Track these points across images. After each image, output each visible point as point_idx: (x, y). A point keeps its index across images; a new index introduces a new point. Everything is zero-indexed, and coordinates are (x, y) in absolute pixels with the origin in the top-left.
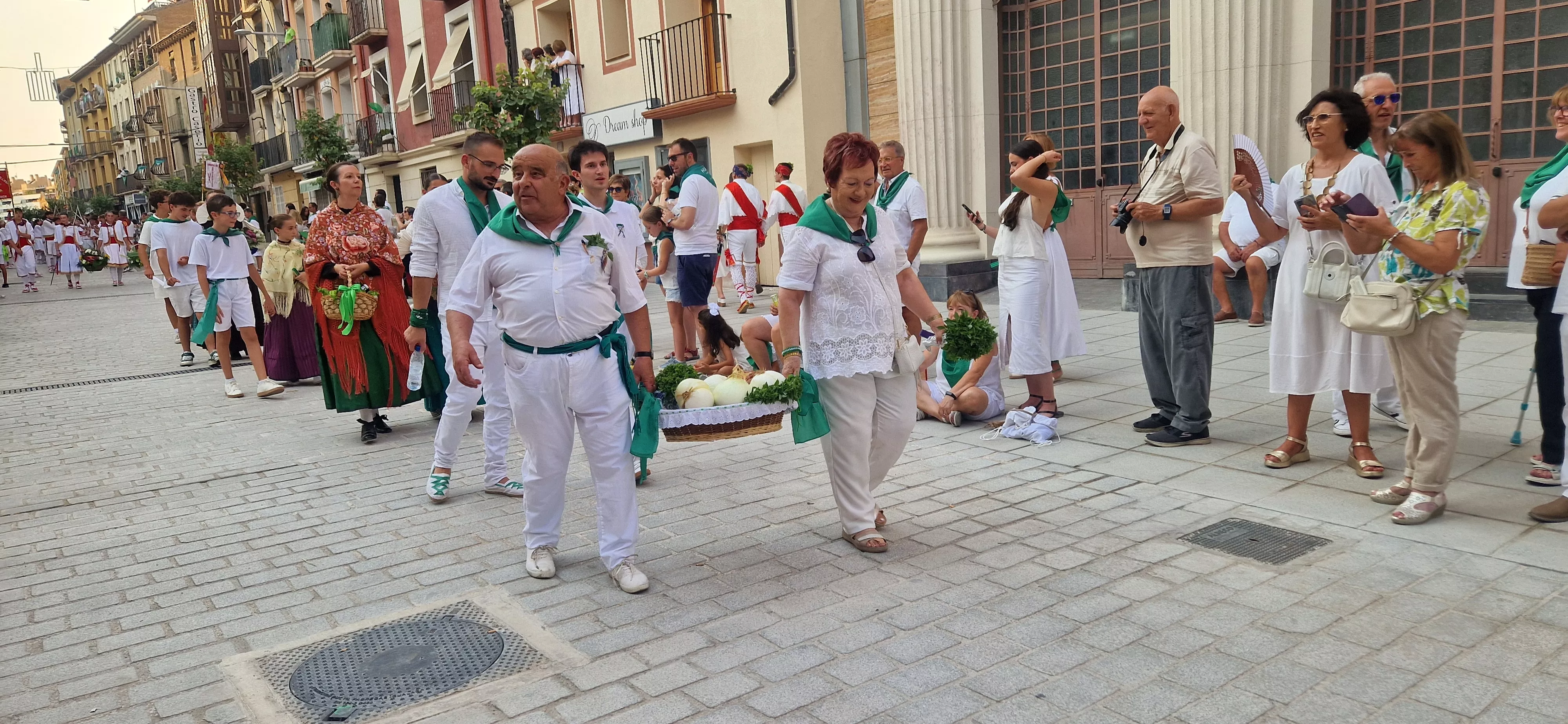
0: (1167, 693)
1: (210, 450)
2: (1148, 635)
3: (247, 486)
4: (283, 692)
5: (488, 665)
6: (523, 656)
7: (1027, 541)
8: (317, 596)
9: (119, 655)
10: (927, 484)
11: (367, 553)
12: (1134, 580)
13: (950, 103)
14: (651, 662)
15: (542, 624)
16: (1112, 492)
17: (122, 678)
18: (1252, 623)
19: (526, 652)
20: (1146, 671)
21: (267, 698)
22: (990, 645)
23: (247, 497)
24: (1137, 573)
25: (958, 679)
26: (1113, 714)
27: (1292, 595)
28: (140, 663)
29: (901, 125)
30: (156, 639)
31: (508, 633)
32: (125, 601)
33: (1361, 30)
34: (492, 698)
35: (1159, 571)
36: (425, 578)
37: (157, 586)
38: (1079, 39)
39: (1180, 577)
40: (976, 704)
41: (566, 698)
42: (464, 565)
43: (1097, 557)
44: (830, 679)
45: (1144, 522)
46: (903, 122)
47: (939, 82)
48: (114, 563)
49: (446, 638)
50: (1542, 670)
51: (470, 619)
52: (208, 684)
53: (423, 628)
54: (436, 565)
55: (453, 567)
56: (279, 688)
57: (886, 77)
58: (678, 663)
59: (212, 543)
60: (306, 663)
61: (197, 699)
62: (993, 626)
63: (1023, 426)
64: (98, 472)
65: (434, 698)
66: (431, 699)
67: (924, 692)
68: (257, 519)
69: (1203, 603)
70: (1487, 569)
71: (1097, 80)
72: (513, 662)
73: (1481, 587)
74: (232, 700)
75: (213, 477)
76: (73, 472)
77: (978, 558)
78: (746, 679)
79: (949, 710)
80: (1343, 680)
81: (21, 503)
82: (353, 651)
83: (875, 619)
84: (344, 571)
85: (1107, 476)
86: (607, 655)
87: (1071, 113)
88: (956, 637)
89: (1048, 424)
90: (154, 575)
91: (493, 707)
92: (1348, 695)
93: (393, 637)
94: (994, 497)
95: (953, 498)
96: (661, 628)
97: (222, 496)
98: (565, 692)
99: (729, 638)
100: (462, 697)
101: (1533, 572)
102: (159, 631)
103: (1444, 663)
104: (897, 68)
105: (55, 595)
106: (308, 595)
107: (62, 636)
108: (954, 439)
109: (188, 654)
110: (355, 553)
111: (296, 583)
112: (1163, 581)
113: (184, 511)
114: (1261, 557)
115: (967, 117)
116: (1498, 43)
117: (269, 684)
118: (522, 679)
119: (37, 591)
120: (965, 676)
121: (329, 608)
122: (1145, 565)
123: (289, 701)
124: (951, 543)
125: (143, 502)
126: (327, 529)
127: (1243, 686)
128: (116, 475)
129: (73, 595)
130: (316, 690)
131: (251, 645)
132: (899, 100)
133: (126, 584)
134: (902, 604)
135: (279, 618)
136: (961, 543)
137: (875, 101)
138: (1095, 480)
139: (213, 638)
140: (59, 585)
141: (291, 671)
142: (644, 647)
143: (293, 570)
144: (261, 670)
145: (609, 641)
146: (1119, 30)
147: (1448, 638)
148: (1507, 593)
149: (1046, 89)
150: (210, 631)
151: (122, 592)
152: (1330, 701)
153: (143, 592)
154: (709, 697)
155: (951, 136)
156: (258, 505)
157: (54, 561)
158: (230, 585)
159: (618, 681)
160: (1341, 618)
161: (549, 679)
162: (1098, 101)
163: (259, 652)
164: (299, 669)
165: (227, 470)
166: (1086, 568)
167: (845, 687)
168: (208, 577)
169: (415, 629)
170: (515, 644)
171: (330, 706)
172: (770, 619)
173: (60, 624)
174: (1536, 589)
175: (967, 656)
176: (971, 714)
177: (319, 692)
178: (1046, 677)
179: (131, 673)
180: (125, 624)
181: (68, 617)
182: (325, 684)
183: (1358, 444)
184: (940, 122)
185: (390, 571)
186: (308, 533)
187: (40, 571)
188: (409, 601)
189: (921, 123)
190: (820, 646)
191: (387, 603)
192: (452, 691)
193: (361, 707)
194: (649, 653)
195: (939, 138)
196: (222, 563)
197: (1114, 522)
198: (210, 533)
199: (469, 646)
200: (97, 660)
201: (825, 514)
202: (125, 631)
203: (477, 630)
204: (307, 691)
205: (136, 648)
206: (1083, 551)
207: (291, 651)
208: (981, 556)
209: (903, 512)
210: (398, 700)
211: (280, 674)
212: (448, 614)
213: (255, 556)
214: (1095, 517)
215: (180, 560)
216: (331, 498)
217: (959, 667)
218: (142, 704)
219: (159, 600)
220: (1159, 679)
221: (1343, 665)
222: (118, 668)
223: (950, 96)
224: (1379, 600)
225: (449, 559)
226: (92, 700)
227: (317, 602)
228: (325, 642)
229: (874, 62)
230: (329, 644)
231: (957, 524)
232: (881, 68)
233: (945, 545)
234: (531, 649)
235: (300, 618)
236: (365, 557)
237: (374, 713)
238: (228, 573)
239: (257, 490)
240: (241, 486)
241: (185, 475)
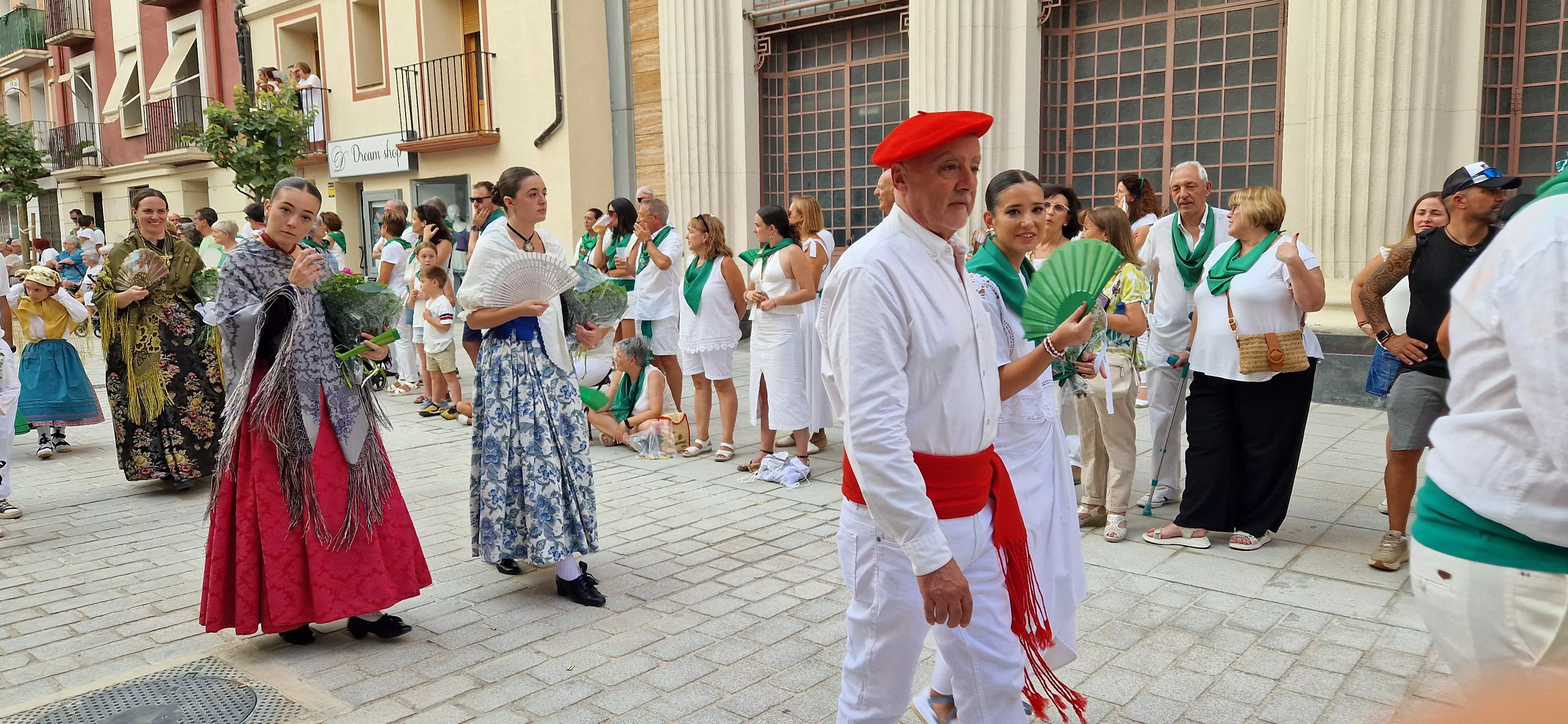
5: (241, 719)
6: (279, 709)
7: (779, 575)
8: (33, 659)
10: (689, 525)
11: (89, 612)
13: (714, 159)
14: (417, 707)
15: (299, 675)
19: (282, 704)
22: (744, 669)
25: (715, 702)
29: (666, 176)
31: (261, 687)
33: (1063, 124)
36: (160, 636)
38: (831, 110)
44: (596, 710)
46: (669, 174)
47: (704, 139)
49: (190, 695)
50: (1176, 665)
51: (217, 674)
53: (163, 687)
54: (173, 622)
57: (653, 129)
58: (445, 706)
62: (747, 652)
63: (775, 471)
70: (1143, 586)
71: (847, 149)
72: (268, 715)
73: (1137, 601)
77: (734, 593)
78: (515, 717)
82: (83, 714)
83: (640, 653)
84: (64, 632)
86: (371, 702)
87: (824, 176)
88: (714, 665)
93: (129, 698)
94: (751, 535)
95: (714, 537)
96: (427, 673)
99: (497, 679)
101: (1177, 587)
103: (1106, 663)
104: (664, 122)
106: (23, 659)
108: (715, 482)
110: (75, 611)
111: (9, 646)
115: (729, 174)
120: (721, 698)
121: (49, 671)
124: (711, 579)
126: (37, 587)
132: (666, 153)
134: (664, 638)
136: (720, 579)
137: (643, 152)
142: (410, 691)
145: (373, 688)
146: (866, 105)
147: (1110, 643)
148: (1156, 604)
149: (802, 153)
155: (715, 190)
162: (847, 168)
166: (830, 597)
167: (610, 717)
169: (154, 688)
170: (270, 697)
172: (538, 659)
174: (1176, 601)
175: (723, 681)
178: (793, 694)
185: (119, 629)
186: (16, 592)
188: (145, 659)
189: (686, 177)
190: (587, 681)
191: (117, 663)
194: (416, 698)
195: (703, 192)
199: (217, 702)
203: (226, 686)
206: (827, 582)
207: (9, 718)
208: (738, 590)
209: (666, 552)
212: (190, 671)
216: (40, 554)
217: (716, 691)
223: (714, 153)
227: (34, 666)
228: (49, 707)
229: (641, 114)
230: (54, 709)
231: (717, 561)
232: (647, 120)
233: (705, 581)
234: (288, 701)
235: (16, 683)
236: (88, 617)
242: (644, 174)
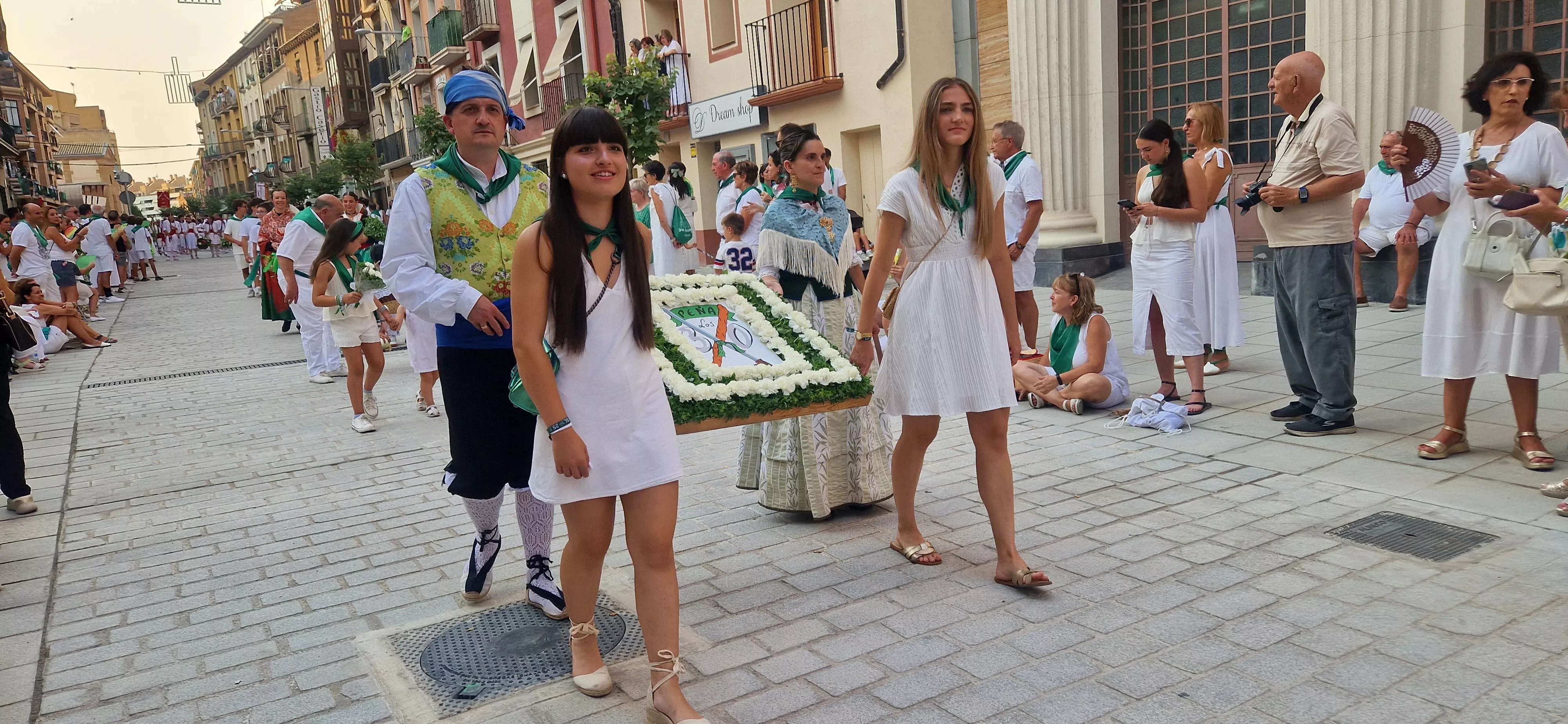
0: (1323, 695)
1: (339, 435)
2: (1299, 633)
3: (375, 469)
4: (414, 669)
5: (612, 646)
7: (1161, 533)
8: (444, 576)
9: (261, 629)
10: (1050, 473)
12: (1280, 576)
13: (1066, 81)
14: (772, 649)
16: (1250, 483)
17: (264, 652)
18: (1414, 623)
20: (1299, 672)
21: (400, 674)
22: (1126, 640)
23: (376, 480)
24: (1283, 568)
25: (1093, 675)
26: (1264, 715)
27: (1459, 594)
28: (280, 638)
29: (1014, 105)
30: (295, 615)
32: (264, 577)
35: (1307, 566)
37: (294, 563)
38: (1205, 11)
39: (1330, 573)
40: (1114, 701)
41: (689, 682)
43: (1238, 551)
44: (957, 671)
45: (1288, 515)
46: (1016, 103)
47: (1054, 60)
48: (254, 541)
52: (344, 660)
56: (411, 665)
57: (998, 56)
58: (800, 650)
59: (344, 523)
60: (436, 641)
61: (334, 673)
62: (1129, 620)
63: (1150, 414)
64: (237, 454)
65: (560, 678)
66: (557, 679)
67: (1058, 687)
68: (385, 501)
69: (1358, 601)
71: (1225, 54)
72: (635, 646)
74: (365, 675)
75: (342, 460)
76: (214, 454)
77: (1108, 550)
78: (870, 669)
79: (1086, 707)
80: (1520, 686)
81: (168, 483)
82: (480, 630)
83: (1002, 611)
85: (1245, 466)
86: (729, 640)
87: (1196, 88)
88: (1089, 631)
89: (1178, 412)
90: (291, 553)
92: (1528, 702)
93: (517, 618)
94: (1123, 487)
95: (1080, 487)
96: (781, 615)
97: (352, 479)
99: (851, 627)
102: (297, 607)
104: (1011, 46)
105: (200, 570)
106: (435, 575)
107: (207, 610)
108: (1076, 427)
109: (324, 630)
111: (425, 563)
112: (1312, 577)
113: (317, 492)
114: (1421, 553)
115: (1084, 95)
117: (400, 661)
119: (183, 567)
120: (1100, 672)
122: (1291, 559)
123: (420, 678)
124: (1078, 534)
125: (279, 483)
126: (452, 511)
127: (1409, 690)
128: (254, 457)
129: (216, 571)
130: (446, 668)
131: (383, 623)
132: (1013, 79)
133: (266, 561)
135: (409, 597)
136: (1088, 534)
137: (987, 82)
138: (1231, 471)
139: (347, 615)
140: (204, 562)
141: (422, 648)
142: (765, 633)
143: (421, 550)
144: (393, 647)
145: (731, 626)
149: (1169, 64)
150: (344, 608)
151: (262, 569)
152: (1508, 708)
153: (281, 569)
154: (833, 686)
155: (1067, 115)
156: (387, 487)
157: (199, 539)
158: (361, 564)
159: (741, 667)
160: (1515, 619)
162: (1225, 75)
163: (391, 630)
164: (429, 647)
165: (356, 454)
166: (1227, 562)
167: (973, 680)
168: (341, 556)
171: (460, 684)
172: (892, 609)
173: (205, 599)
175: (1101, 651)
176: (1109, 712)
177: (449, 670)
178: (1189, 675)
179: (271, 647)
180: (266, 599)
181: (212, 592)
182: (455, 663)
183: (1526, 434)
184: (1056, 102)
187: (187, 547)
189: (1035, 103)
190: (945, 637)
191: (510, 584)
193: (489, 685)
194: (771, 639)
195: (1054, 118)
196: (353, 542)
197: (1254, 515)
198: (341, 514)
200: (240, 633)
201: (944, 502)
202: (265, 606)
204: (437, 668)
205: (276, 623)
206: (1222, 545)
207: (421, 629)
208: (1112, 548)
209: (1026, 501)
210: (525, 679)
211: (411, 652)
213: (385, 536)
214: (1235, 508)
215: (315, 539)
217: (1094, 662)
218: (282, 677)
219: (297, 577)
220: (1313, 680)
221: (1520, 669)
222: (260, 642)
223: (1066, 74)
224: (1557, 600)
226: (237, 672)
227: (445, 582)
228: (453, 621)
229: (985, 42)
231: (1085, 514)
232: (993, 47)
233: (1072, 536)
235: (429, 597)
237: (501, 692)
238: (359, 552)
239: (385, 472)
240: (370, 469)
241: (317, 457)
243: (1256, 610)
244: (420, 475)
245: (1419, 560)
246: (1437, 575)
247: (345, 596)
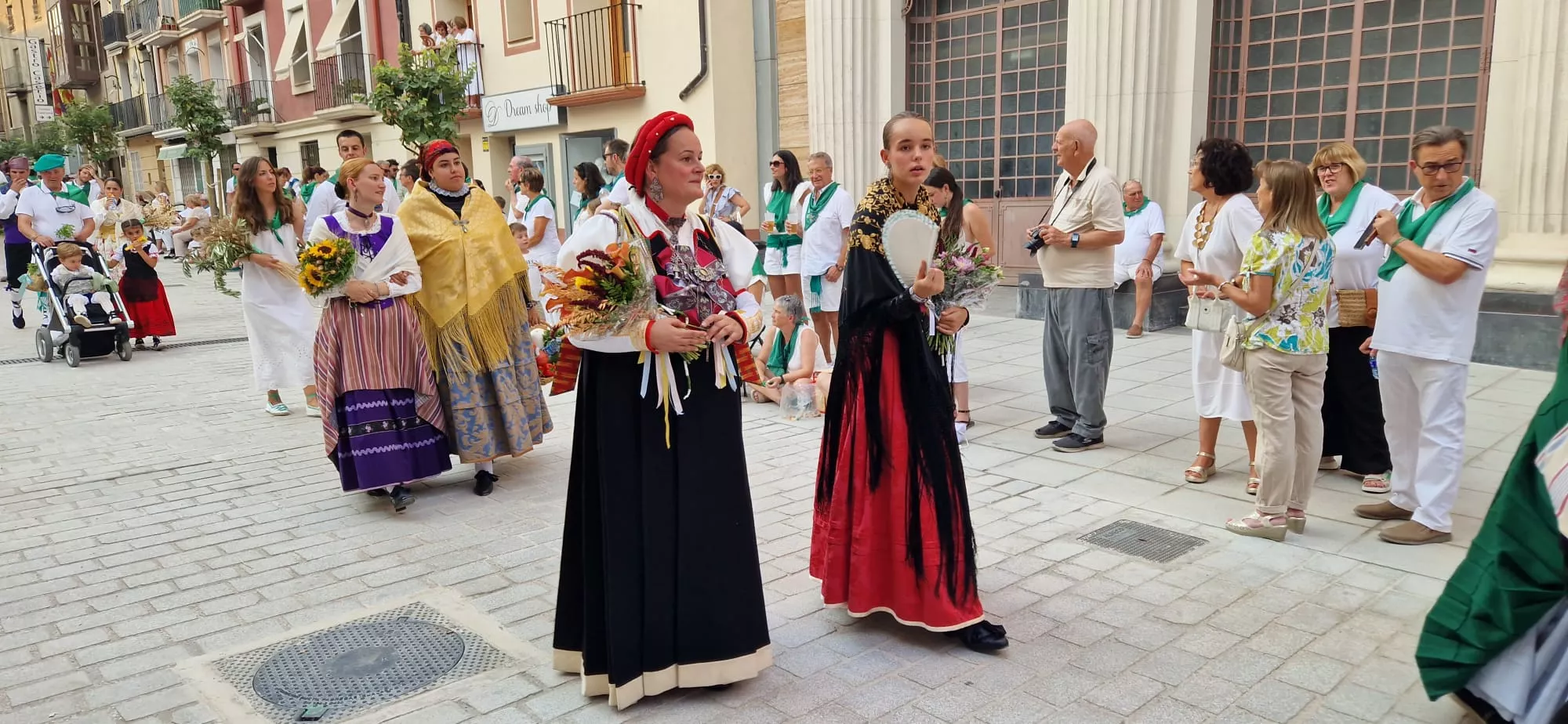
0: (1077, 678)
1: (109, 445)
2: (1058, 627)
3: (160, 485)
4: (248, 694)
5: (452, 664)
6: (486, 656)
8: (262, 599)
9: (64, 659)
11: (307, 554)
12: (1041, 577)
13: (859, 109)
15: (499, 624)
16: (1018, 495)
17: (75, 683)
18: (1145, 615)
19: (488, 651)
20: (1057, 660)
21: (234, 700)
23: (163, 496)
24: (1044, 570)
25: (894, 669)
27: (1177, 590)
28: (90, 668)
29: (809, 128)
30: (101, 643)
31: (466, 634)
32: (56, 604)
33: (1236, 65)
34: (462, 696)
35: (1063, 568)
36: (373, 580)
37: (87, 589)
38: (982, 55)
39: (1081, 575)
40: (912, 691)
41: (534, 694)
42: (410, 567)
43: (1009, 558)
44: (781, 671)
45: (1047, 523)
46: (812, 125)
47: (849, 87)
48: (35, 565)
49: (404, 638)
50: (1379, 654)
51: (426, 620)
52: (168, 688)
53: (379, 629)
54: (381, 567)
55: (399, 568)
56: (244, 690)
57: (796, 78)
59: (137, 544)
60: (266, 665)
61: (161, 702)
65: (405, 696)
66: (402, 697)
67: (867, 682)
68: (180, 519)
69: (1103, 598)
70: (1335, 566)
71: (998, 96)
72: (477, 661)
73: (1329, 582)
74: (195, 703)
75: (119, 474)
79: (891, 698)
80: (1220, 665)
82: (313, 652)
84: (286, 573)
85: (1013, 480)
87: (972, 125)
90: (81, 577)
91: (464, 705)
92: (1226, 678)
93: (351, 639)
97: (135, 495)
98: (534, 689)
100: (433, 695)
101: (1372, 568)
102: (101, 635)
103: (1302, 648)
104: (809, 70)
106: (253, 597)
109: (138, 658)
110: (294, 554)
111: (240, 584)
112: (1067, 578)
113: (97, 510)
114: (1150, 555)
115: (874, 124)
116: (1353, 85)
117: (232, 687)
118: (488, 677)
120: (900, 666)
121: (277, 610)
122: (1052, 563)
123: (257, 703)
125: (48, 500)
126: (257, 529)
127: (1140, 672)
130: (282, 691)
131: (203, 648)
132: (810, 102)
133: (53, 587)
135: (227, 622)
137: (786, 102)
138: (1002, 484)
139: (161, 641)
141: (252, 673)
144: (220, 673)
146: (1019, 48)
147: (1304, 627)
148: (1350, 586)
149: (949, 101)
150: (157, 634)
151: (51, 595)
153: (74, 595)
155: (859, 142)
156: (178, 505)
158: (166, 588)
160: (1218, 611)
161: (515, 678)
162: (998, 116)
163: (215, 655)
164: (260, 671)
165: (134, 467)
167: (795, 679)
168: (141, 580)
169: (371, 630)
170: (476, 644)
171: (300, 706)
174: (1373, 583)
176: (909, 701)
177: (286, 693)
179: (82, 677)
180: (64, 627)
182: (291, 686)
184: (849, 128)
185: (334, 572)
186: (238, 534)
188: (359, 602)
189: (830, 127)
191: (338, 604)
192: (421, 690)
193: (332, 706)
195: (847, 143)
196: (151, 565)
197: (1022, 524)
198: (131, 534)
199: (429, 645)
200: (41, 664)
202: (66, 635)
203: (435, 631)
204: (273, 692)
205: (81, 652)
207: (248, 654)
210: (368, 699)
211: (241, 677)
212: (402, 615)
213: (187, 557)
214: (1005, 518)
215: (105, 562)
216: (255, 497)
218: (102, 708)
219: (95, 603)
220: (1069, 666)
221: (1221, 651)
222: (67, 673)
223: (859, 102)
224: (1248, 594)
225: (392, 560)
226: (48, 705)
227: (262, 604)
228: (281, 644)
229: (784, 63)
230: (286, 647)
232: (790, 70)
234: (493, 649)
235: (250, 621)
236: (305, 559)
237: (347, 712)
238: (162, 575)
239: (173, 488)
240: (154, 484)
241: (88, 471)
242: (787, 126)
243: (1024, 608)
244: (214, 491)
245: (1148, 562)
246: (1162, 574)
247: (155, 622)
